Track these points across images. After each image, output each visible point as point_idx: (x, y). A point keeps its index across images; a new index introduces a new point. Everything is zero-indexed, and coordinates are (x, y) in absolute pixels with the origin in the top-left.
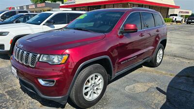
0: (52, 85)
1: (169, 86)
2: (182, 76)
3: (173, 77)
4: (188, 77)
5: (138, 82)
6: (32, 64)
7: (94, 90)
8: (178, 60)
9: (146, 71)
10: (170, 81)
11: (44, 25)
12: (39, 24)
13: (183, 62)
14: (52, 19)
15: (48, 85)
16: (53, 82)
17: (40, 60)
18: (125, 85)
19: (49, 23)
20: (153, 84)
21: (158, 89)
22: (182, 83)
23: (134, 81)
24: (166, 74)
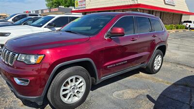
0: (27, 84)
1: (161, 94)
2: (180, 85)
3: (169, 85)
4: (186, 86)
5: (129, 88)
6: (11, 63)
7: (74, 92)
8: (181, 68)
9: (142, 77)
10: (164, 89)
11: (45, 27)
12: (41, 26)
13: (186, 70)
14: (53, 22)
15: (22, 84)
16: (28, 81)
17: (18, 59)
18: (114, 90)
19: (50, 26)
20: (144, 91)
21: (148, 96)
22: (177, 92)
23: (126, 86)
24: (163, 82)
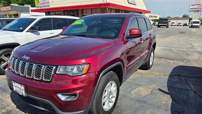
1: (168, 86)
2: (174, 76)
3: (167, 77)
4: (179, 76)
5: (140, 85)
8: (165, 61)
9: (142, 74)
10: (166, 81)
11: (27, 31)
12: (22, 31)
13: (170, 63)
15: (69, 100)
17: (57, 72)
18: (129, 90)
20: (153, 86)
21: (159, 89)
22: (177, 82)
23: (136, 85)
24: (160, 75)
